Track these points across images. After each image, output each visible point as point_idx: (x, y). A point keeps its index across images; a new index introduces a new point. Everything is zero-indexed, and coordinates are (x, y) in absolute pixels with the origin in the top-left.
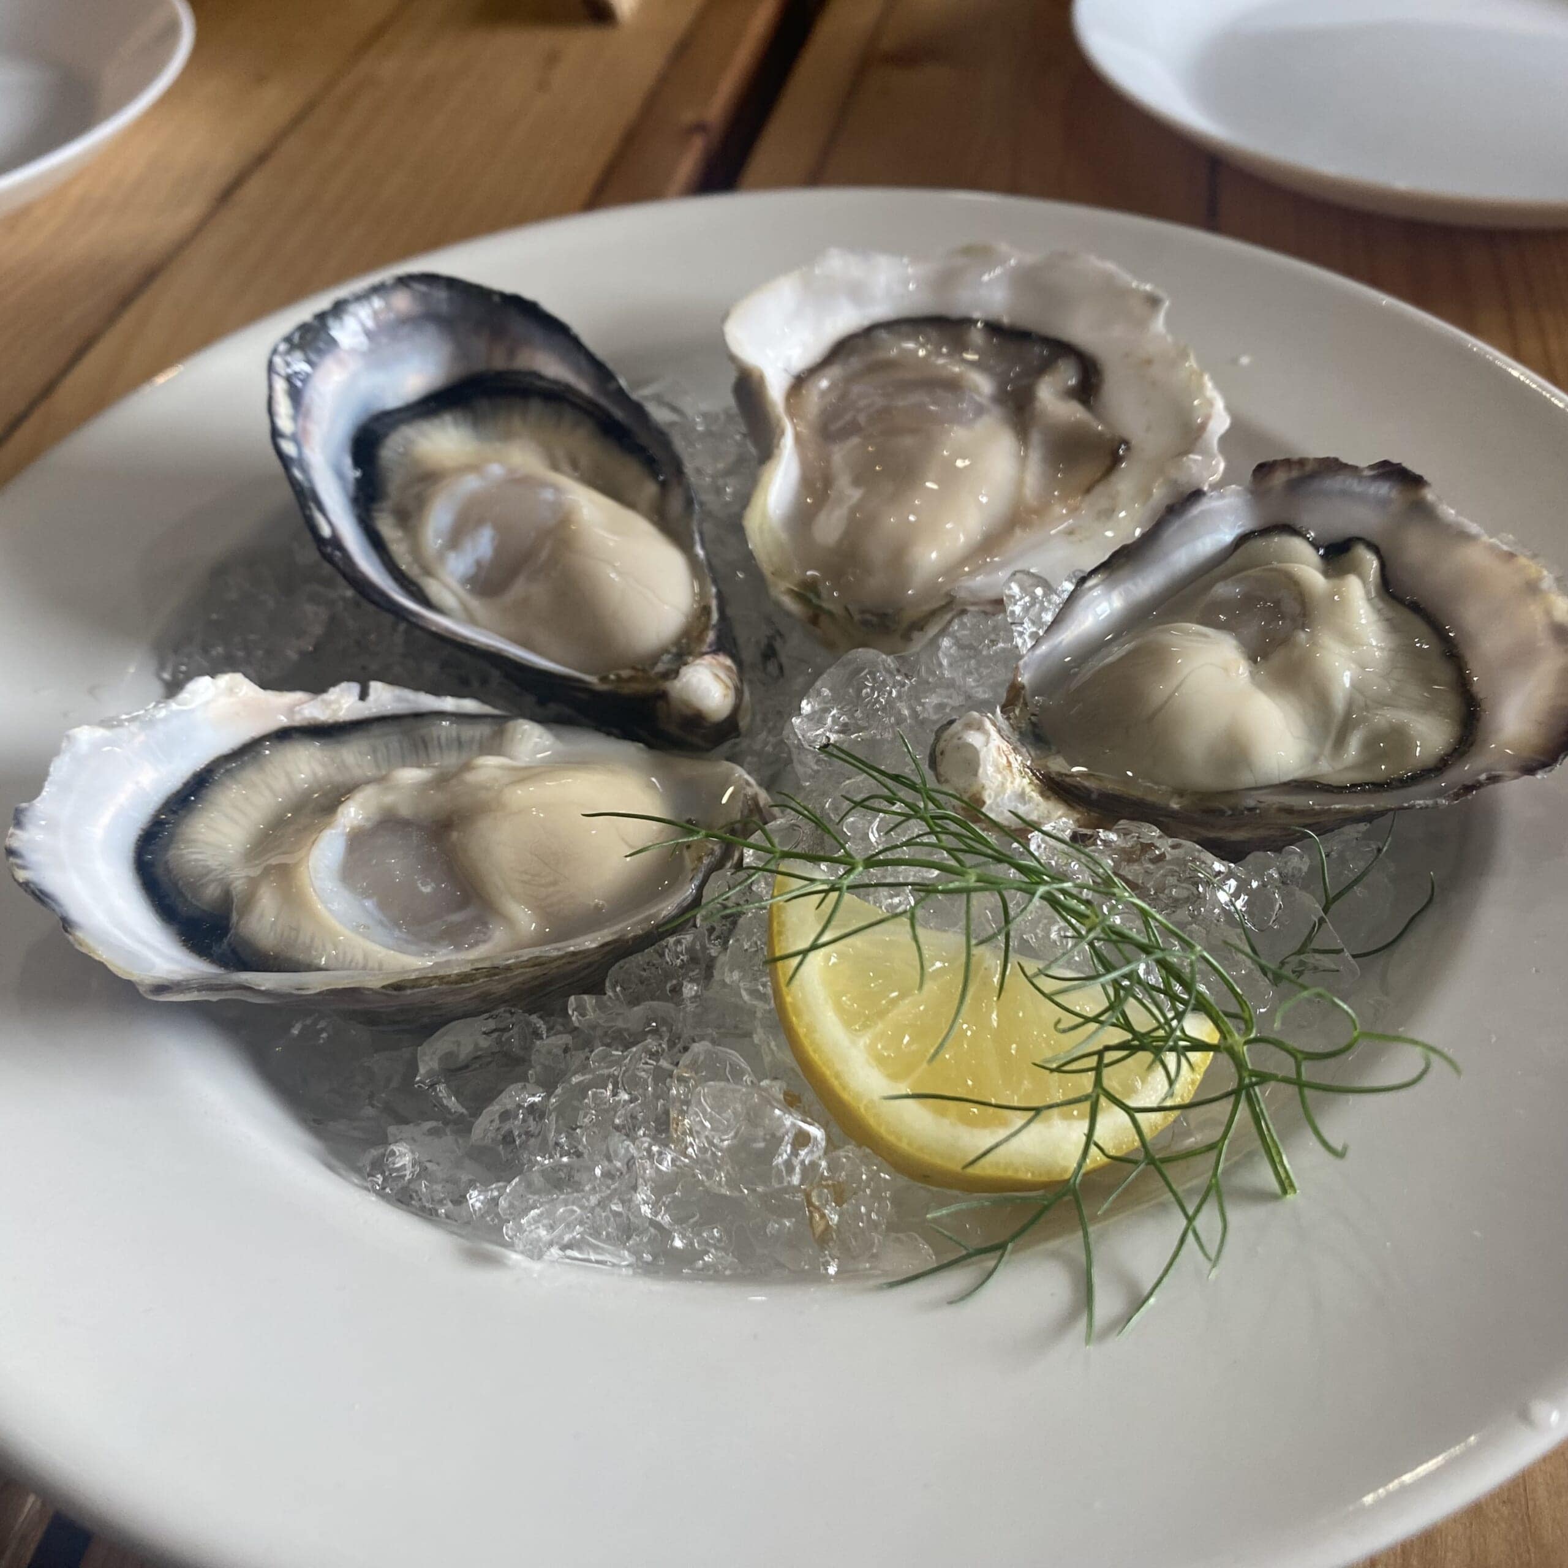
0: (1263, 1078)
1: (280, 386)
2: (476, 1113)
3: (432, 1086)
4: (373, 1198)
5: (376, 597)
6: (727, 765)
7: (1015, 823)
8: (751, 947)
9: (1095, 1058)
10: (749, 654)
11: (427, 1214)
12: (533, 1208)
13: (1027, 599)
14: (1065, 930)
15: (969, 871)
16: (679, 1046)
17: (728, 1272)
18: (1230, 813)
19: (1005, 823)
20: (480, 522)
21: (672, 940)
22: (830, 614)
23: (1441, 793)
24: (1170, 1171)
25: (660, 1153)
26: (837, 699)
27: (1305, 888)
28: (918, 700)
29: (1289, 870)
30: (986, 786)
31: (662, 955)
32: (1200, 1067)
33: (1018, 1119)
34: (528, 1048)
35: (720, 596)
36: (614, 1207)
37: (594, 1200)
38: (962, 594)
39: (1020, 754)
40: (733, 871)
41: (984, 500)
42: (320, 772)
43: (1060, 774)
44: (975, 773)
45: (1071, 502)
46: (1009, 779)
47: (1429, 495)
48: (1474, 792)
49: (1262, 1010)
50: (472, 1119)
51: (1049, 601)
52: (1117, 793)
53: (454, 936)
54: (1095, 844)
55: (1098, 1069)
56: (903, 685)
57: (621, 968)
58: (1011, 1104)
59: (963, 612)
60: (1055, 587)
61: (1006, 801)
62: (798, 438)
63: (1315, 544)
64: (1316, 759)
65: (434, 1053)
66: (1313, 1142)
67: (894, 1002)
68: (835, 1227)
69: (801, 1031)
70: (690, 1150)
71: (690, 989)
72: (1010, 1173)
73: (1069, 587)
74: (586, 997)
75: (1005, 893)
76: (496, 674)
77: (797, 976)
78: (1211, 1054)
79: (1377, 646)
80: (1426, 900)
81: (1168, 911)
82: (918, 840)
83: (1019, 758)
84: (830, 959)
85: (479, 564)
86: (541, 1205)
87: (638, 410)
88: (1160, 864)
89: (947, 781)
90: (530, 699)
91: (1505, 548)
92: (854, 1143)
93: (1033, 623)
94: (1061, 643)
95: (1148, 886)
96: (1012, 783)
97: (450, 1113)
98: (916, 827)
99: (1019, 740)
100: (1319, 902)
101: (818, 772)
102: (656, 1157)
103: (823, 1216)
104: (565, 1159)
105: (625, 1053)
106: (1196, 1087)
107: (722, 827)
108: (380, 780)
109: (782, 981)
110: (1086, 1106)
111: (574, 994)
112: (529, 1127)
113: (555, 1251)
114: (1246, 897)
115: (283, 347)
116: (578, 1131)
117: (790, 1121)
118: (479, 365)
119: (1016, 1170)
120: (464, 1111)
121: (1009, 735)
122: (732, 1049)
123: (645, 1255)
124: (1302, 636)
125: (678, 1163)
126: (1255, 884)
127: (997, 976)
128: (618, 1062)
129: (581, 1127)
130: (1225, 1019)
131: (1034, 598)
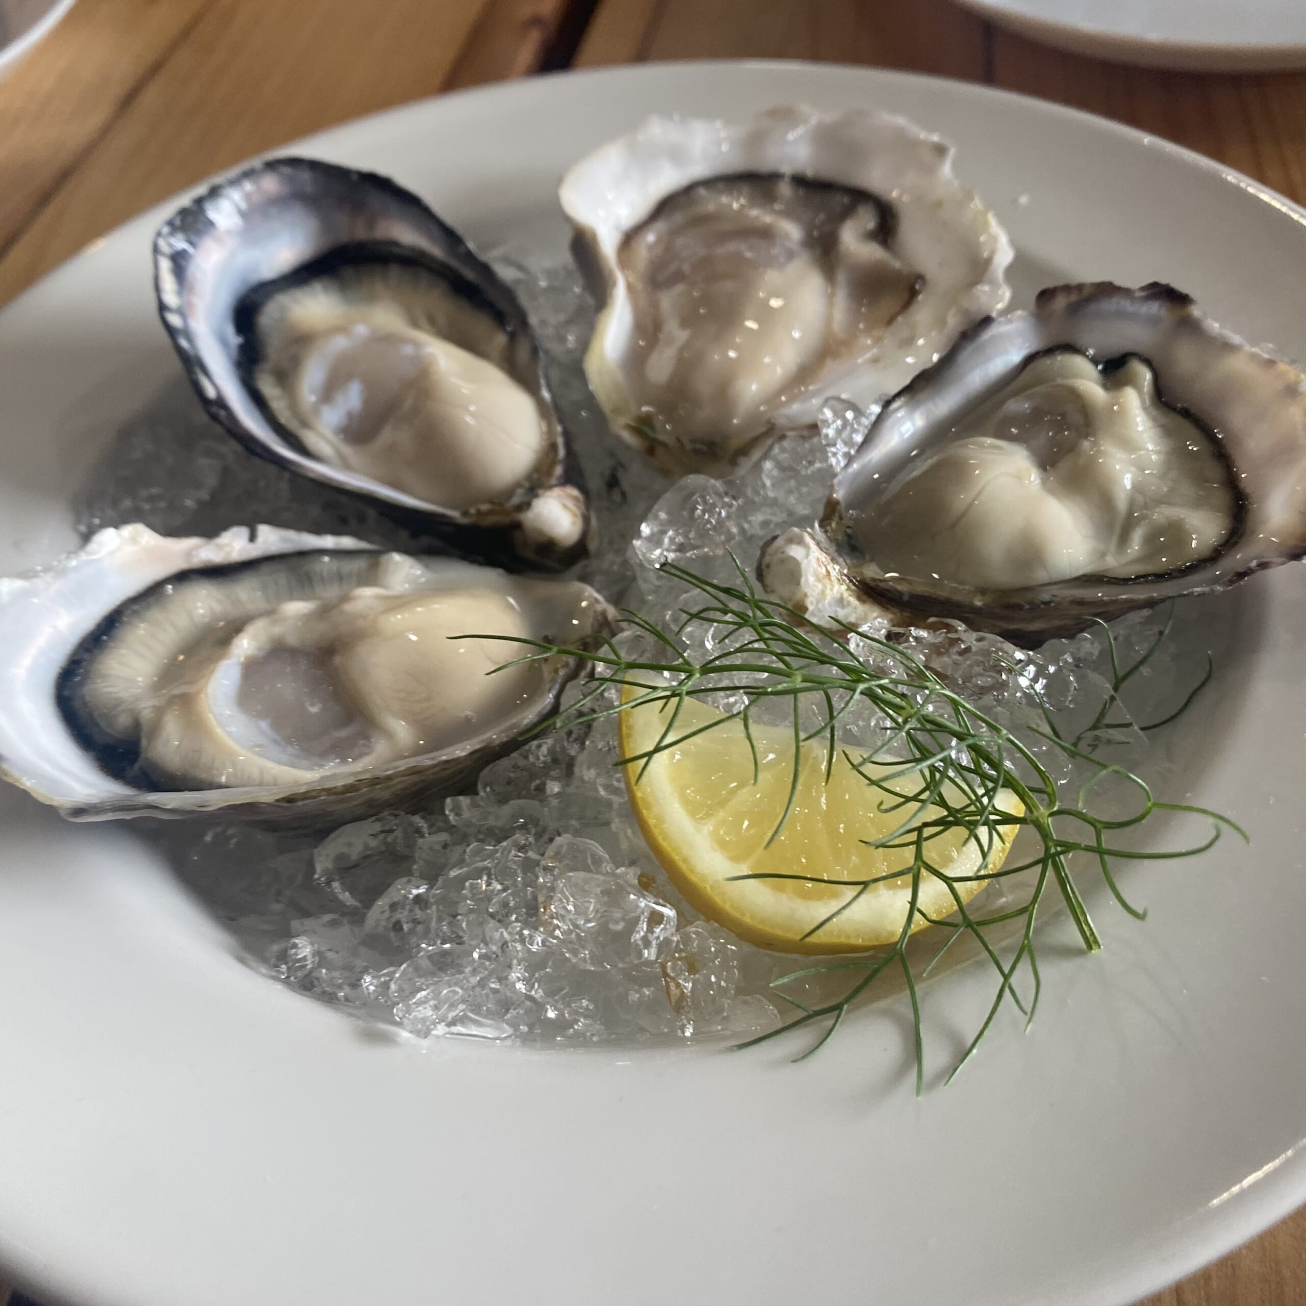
0: (1068, 847)
1: (165, 265)
2: (368, 904)
3: (329, 883)
4: (279, 987)
5: (259, 451)
6: (577, 586)
7: (835, 626)
8: (604, 746)
9: (916, 833)
10: (595, 483)
11: (328, 998)
12: (421, 990)
13: (839, 422)
14: (883, 720)
15: (796, 672)
16: (546, 837)
17: (595, 1039)
18: (1028, 607)
19: (826, 625)
20: (349, 377)
21: (535, 743)
22: (664, 445)
23: (1217, 580)
24: (987, 933)
25: (531, 936)
26: (673, 522)
27: (1095, 669)
28: (745, 518)
29: (1081, 655)
30: (809, 594)
31: (526, 757)
32: (1009, 836)
33: (850, 892)
34: (411, 846)
35: (566, 434)
36: (493, 986)
37: (474, 980)
38: (781, 421)
39: (838, 563)
40: (587, 680)
41: (796, 334)
42: (218, 608)
43: (874, 580)
44: (798, 583)
45: (876, 333)
46: (829, 587)
47: (1196, 311)
48: (1246, 579)
49: (1062, 782)
50: (365, 911)
51: (859, 424)
52: (926, 594)
53: (341, 750)
54: (907, 641)
55: (918, 843)
56: (731, 506)
57: (490, 771)
58: (842, 880)
59: (783, 437)
60: (863, 410)
61: (827, 606)
62: (630, 288)
63: (1095, 361)
64: (1103, 555)
65: (327, 855)
66: (1113, 902)
67: (733, 792)
68: (689, 994)
69: (652, 822)
70: (557, 932)
71: (554, 787)
72: (843, 940)
73: (876, 409)
74: (461, 798)
75: (830, 691)
76: (371, 513)
77: (646, 773)
78: (1018, 826)
79: (1152, 451)
80: (1204, 676)
81: (975, 697)
82: (750, 646)
83: (837, 567)
84: (674, 757)
85: (350, 415)
86: (427, 988)
87: (485, 270)
88: (968, 655)
89: (773, 591)
90: (403, 534)
91: (1266, 356)
92: (702, 917)
93: (846, 443)
94: (870, 461)
95: (956, 676)
96: (831, 590)
97: (345, 906)
98: (747, 635)
99: (837, 551)
100: (1110, 684)
101: (659, 587)
102: (527, 940)
103: (678, 985)
104: (447, 946)
105: (497, 847)
106: (1006, 855)
107: (573, 643)
108: (269, 613)
109: (633, 780)
110: (909, 878)
111: (450, 796)
112: (416, 915)
113: (441, 1029)
114: (1045, 681)
115: (166, 230)
116: (459, 917)
117: (646, 903)
118: (343, 236)
119: (848, 937)
120: (357, 904)
121: (827, 547)
122: (591, 839)
123: (521, 1027)
124: (1086, 444)
125: (547, 944)
126: (1052, 669)
127: (825, 763)
128: (491, 856)
129: (460, 914)
130: (1031, 794)
131: (846, 422)
